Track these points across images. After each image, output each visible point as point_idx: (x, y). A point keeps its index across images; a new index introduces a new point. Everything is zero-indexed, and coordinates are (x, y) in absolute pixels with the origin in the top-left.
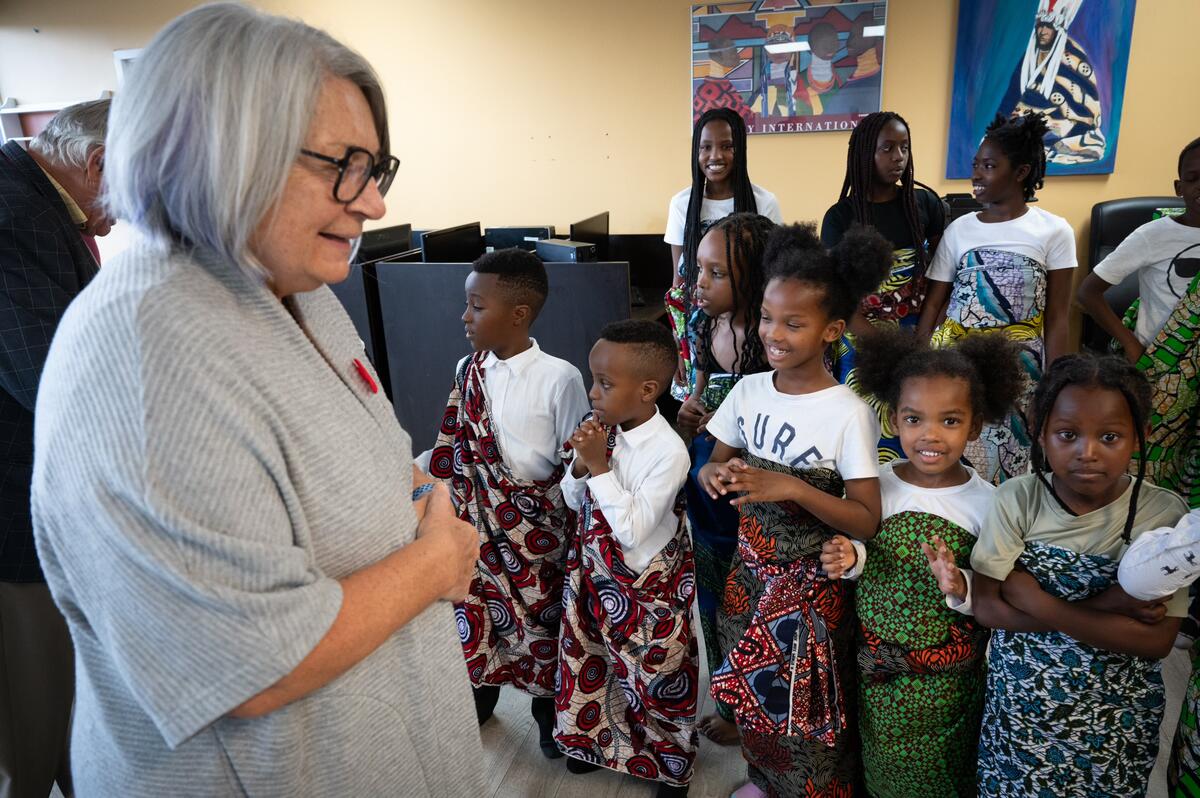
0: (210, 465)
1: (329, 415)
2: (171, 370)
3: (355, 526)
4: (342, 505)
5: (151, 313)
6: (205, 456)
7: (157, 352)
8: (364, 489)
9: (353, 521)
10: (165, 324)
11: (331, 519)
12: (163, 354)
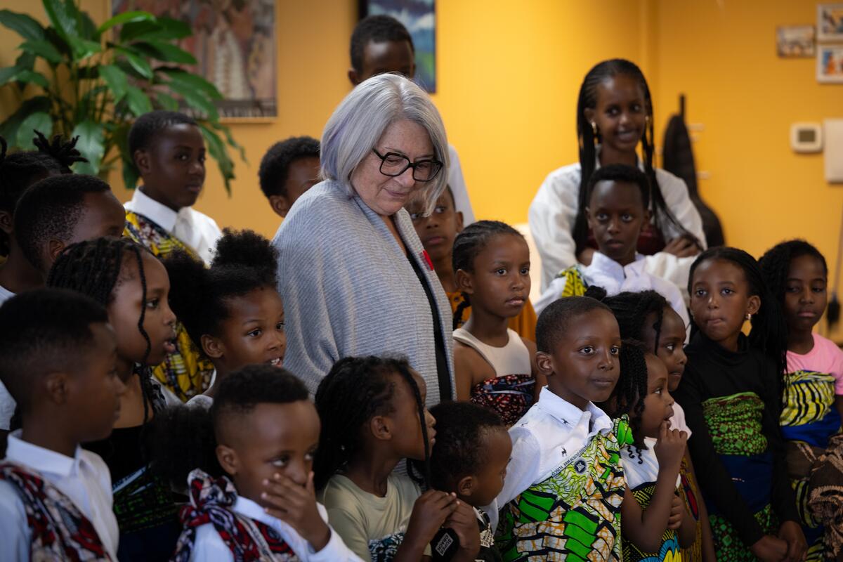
0: (310, 270)
1: (387, 265)
2: (313, 229)
3: (385, 320)
4: (380, 307)
5: (317, 205)
6: (309, 266)
7: (311, 221)
8: (395, 303)
9: (384, 317)
10: (320, 211)
11: (373, 313)
12: (314, 222)
